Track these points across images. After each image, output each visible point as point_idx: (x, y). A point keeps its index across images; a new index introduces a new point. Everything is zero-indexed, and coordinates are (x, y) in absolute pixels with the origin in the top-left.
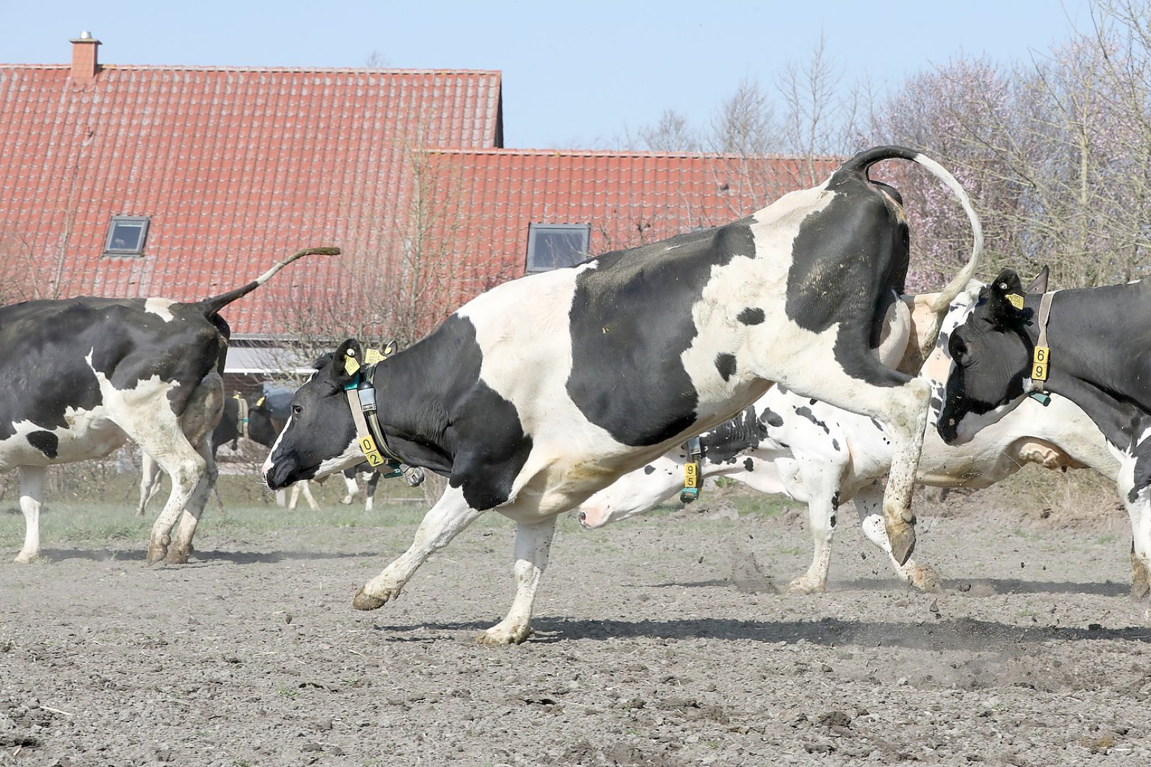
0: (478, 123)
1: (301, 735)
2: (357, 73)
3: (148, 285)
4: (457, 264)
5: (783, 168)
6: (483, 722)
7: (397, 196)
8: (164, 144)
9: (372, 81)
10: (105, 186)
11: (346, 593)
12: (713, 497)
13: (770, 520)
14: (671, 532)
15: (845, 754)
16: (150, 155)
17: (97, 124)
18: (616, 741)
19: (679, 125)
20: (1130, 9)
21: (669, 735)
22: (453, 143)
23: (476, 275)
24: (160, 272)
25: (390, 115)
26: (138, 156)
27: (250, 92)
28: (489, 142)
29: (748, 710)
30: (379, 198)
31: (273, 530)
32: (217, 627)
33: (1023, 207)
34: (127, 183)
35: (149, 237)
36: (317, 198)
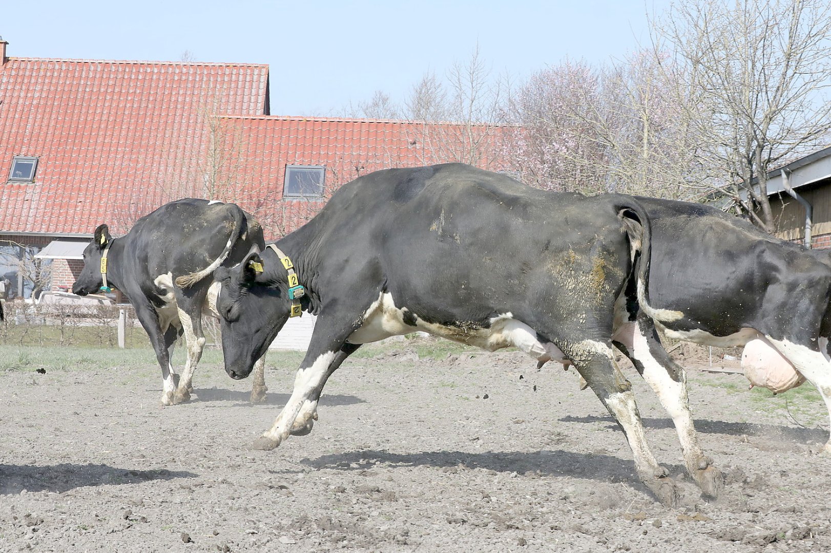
0: (253, 99)
1: (122, 508)
2: (174, 65)
3: (37, 201)
4: (238, 191)
5: (451, 131)
6: (240, 501)
7: (200, 145)
8: (48, 110)
9: (184, 70)
10: (9, 137)
11: (157, 411)
12: (402, 345)
13: (439, 362)
14: (373, 370)
15: (472, 525)
16: (39, 116)
17: (5, 96)
18: (325, 515)
19: (385, 101)
20: (676, 31)
21: (360, 511)
22: (237, 111)
23: (251, 198)
24: (45, 193)
25: (196, 93)
26: (31, 117)
27: (105, 76)
28: (260, 111)
29: (412, 494)
30: (188, 146)
31: (114, 366)
32: (73, 434)
33: (607, 158)
34: (24, 135)
35: (37, 170)
36: (148, 146)
